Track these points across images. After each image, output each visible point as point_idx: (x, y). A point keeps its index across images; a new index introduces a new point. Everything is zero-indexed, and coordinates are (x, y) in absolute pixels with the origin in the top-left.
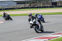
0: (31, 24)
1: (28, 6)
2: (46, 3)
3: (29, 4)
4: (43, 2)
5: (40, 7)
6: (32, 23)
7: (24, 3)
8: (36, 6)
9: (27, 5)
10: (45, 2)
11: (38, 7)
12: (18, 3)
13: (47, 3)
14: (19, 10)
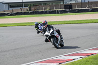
0: (47, 36)
1: (26, 11)
2: (55, 6)
3: (28, 8)
4: (51, 4)
5: (46, 13)
6: (49, 34)
7: (21, 6)
8: (39, 11)
9: (26, 9)
10: (54, 4)
11: (42, 13)
12: (11, 6)
13: (57, 6)
14: (12, 18)
